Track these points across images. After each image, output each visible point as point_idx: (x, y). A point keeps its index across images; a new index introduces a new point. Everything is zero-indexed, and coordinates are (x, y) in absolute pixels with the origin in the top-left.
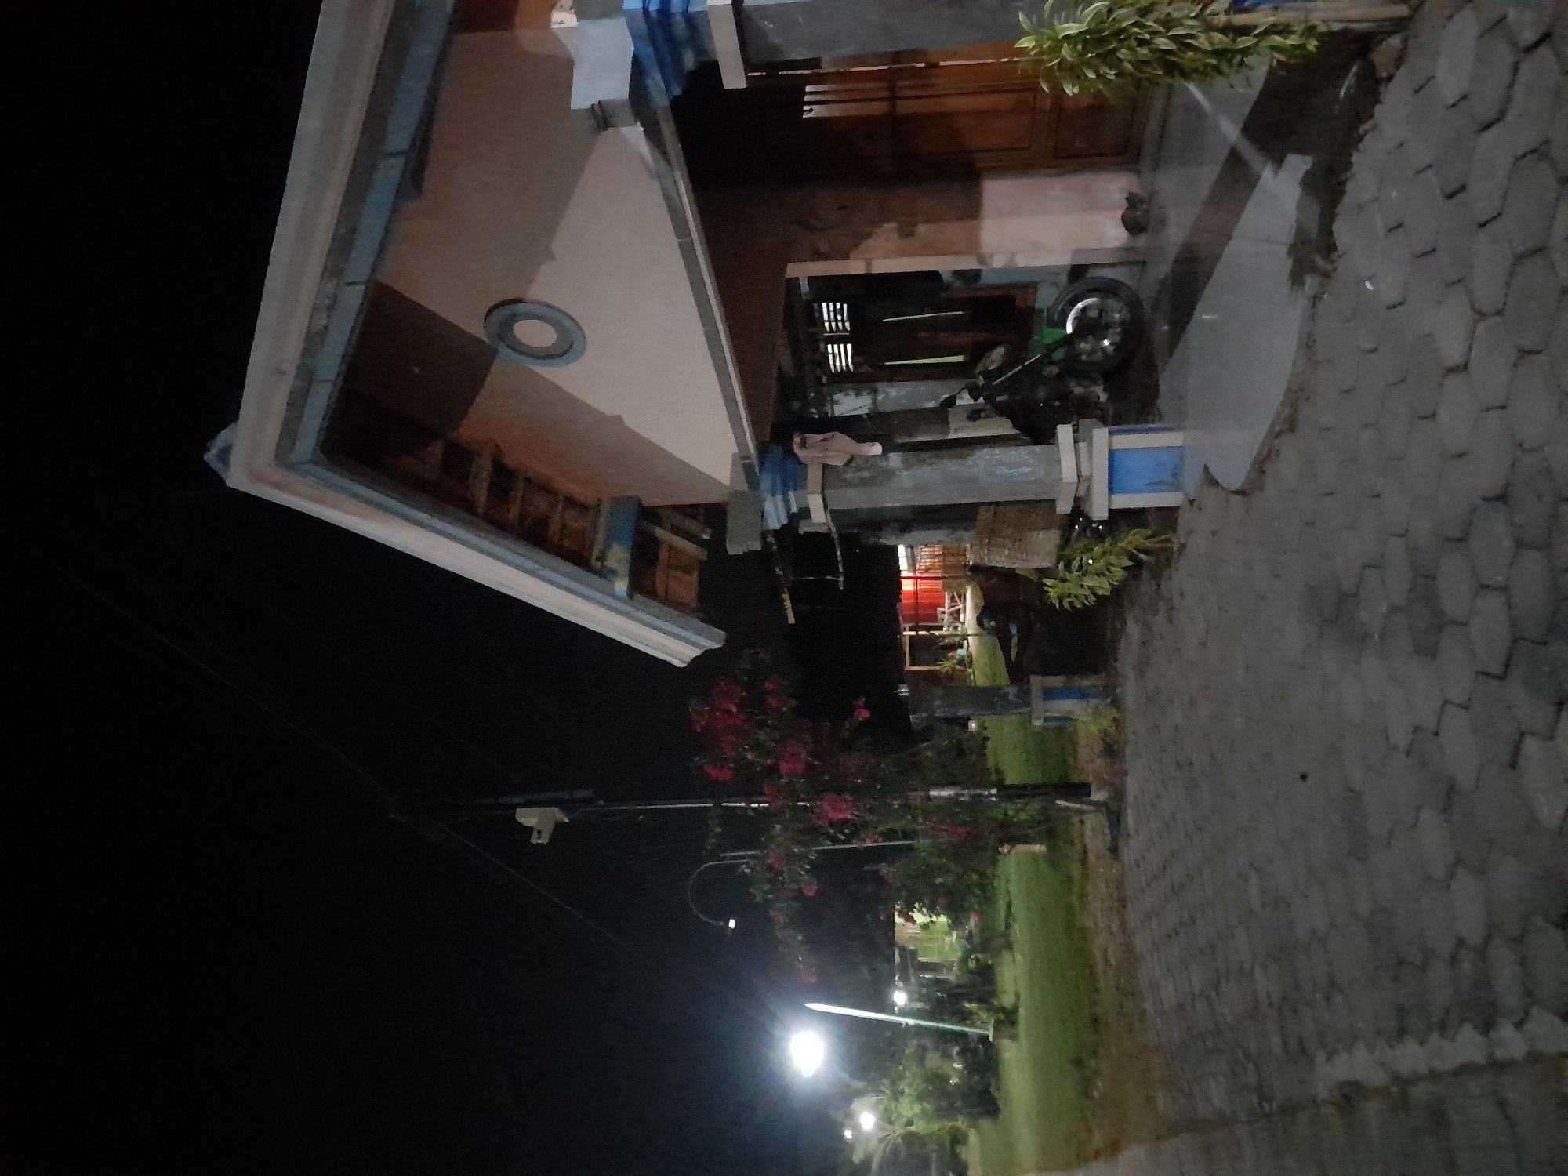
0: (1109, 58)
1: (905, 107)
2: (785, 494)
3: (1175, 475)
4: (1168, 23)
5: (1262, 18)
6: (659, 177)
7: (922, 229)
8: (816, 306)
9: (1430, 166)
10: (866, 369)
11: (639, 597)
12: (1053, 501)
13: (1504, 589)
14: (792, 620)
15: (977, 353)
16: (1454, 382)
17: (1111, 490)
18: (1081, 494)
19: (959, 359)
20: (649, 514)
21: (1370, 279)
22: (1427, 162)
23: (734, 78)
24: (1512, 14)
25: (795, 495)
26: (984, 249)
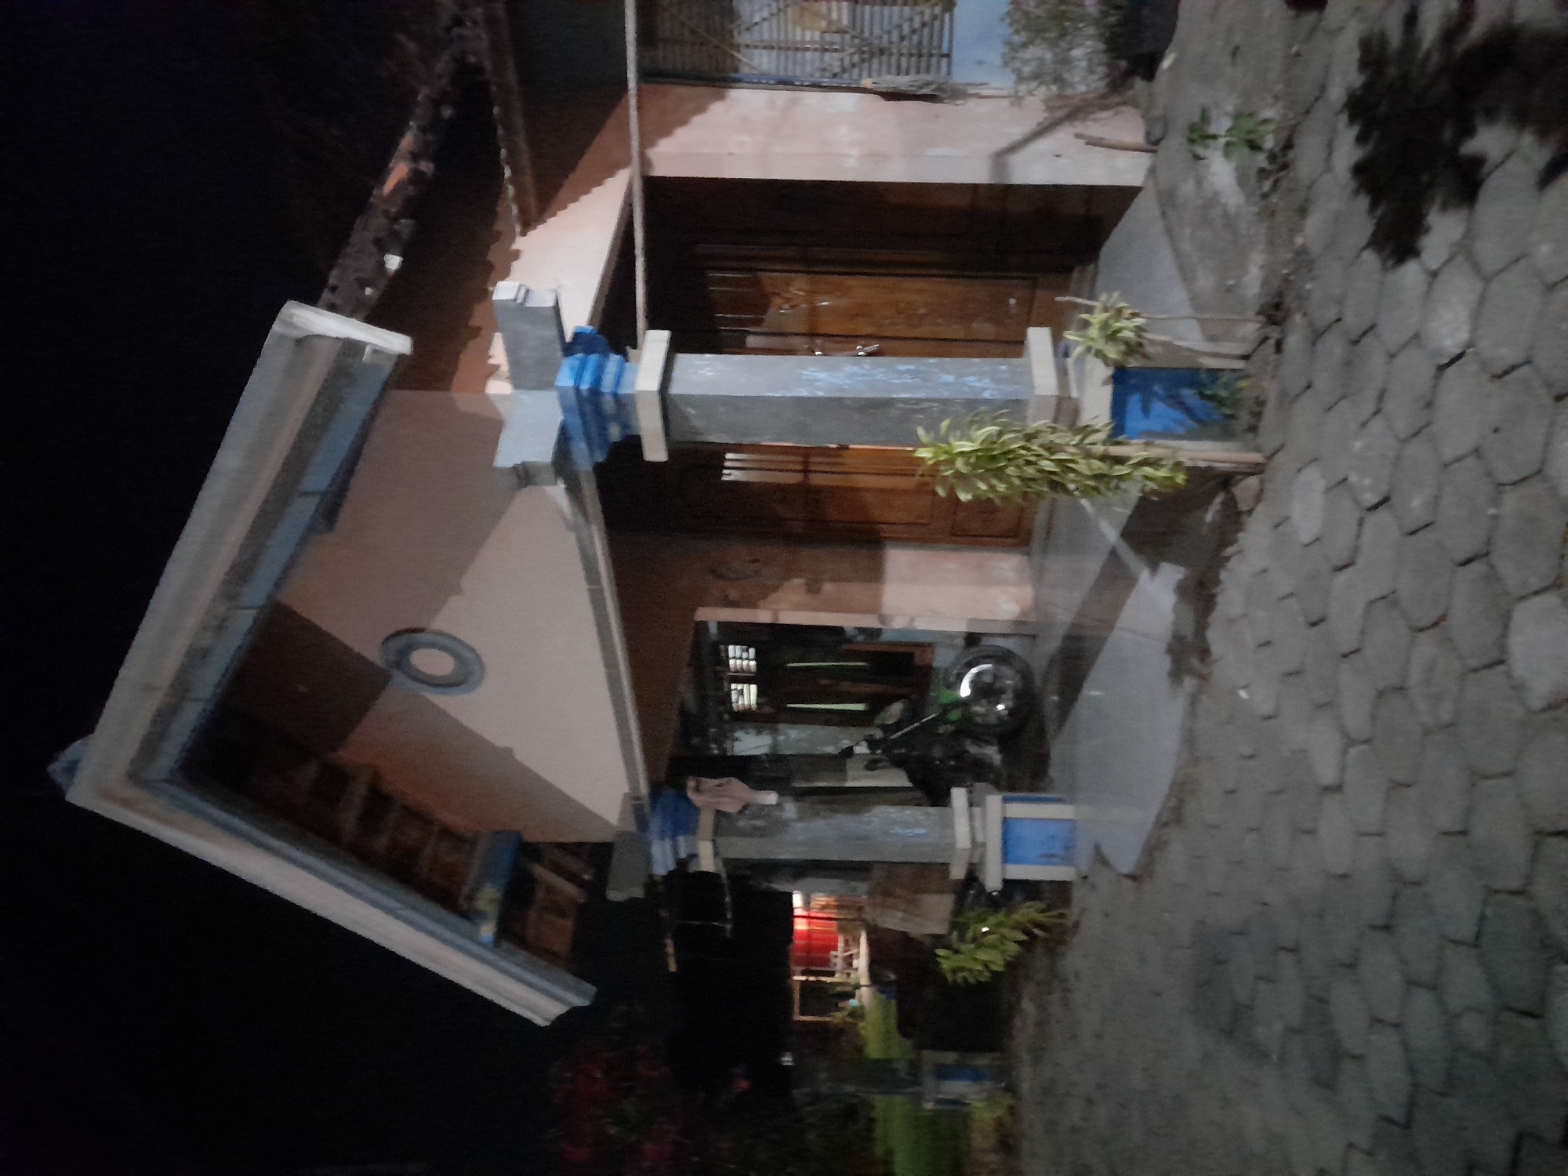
0: (999, 473)
1: (816, 480)
2: (674, 837)
3: (1067, 848)
4: (1051, 448)
5: (1135, 450)
6: (574, 528)
7: (828, 587)
8: (722, 647)
9: (1291, 595)
10: (769, 710)
11: (506, 945)
12: (945, 867)
13: (1397, 1026)
14: (673, 967)
15: (878, 703)
16: (1331, 802)
17: (1005, 859)
18: (975, 860)
19: (860, 707)
20: (529, 851)
21: (1244, 687)
22: (1289, 590)
23: (655, 451)
24: (1354, 478)
25: (686, 841)
26: (886, 611)
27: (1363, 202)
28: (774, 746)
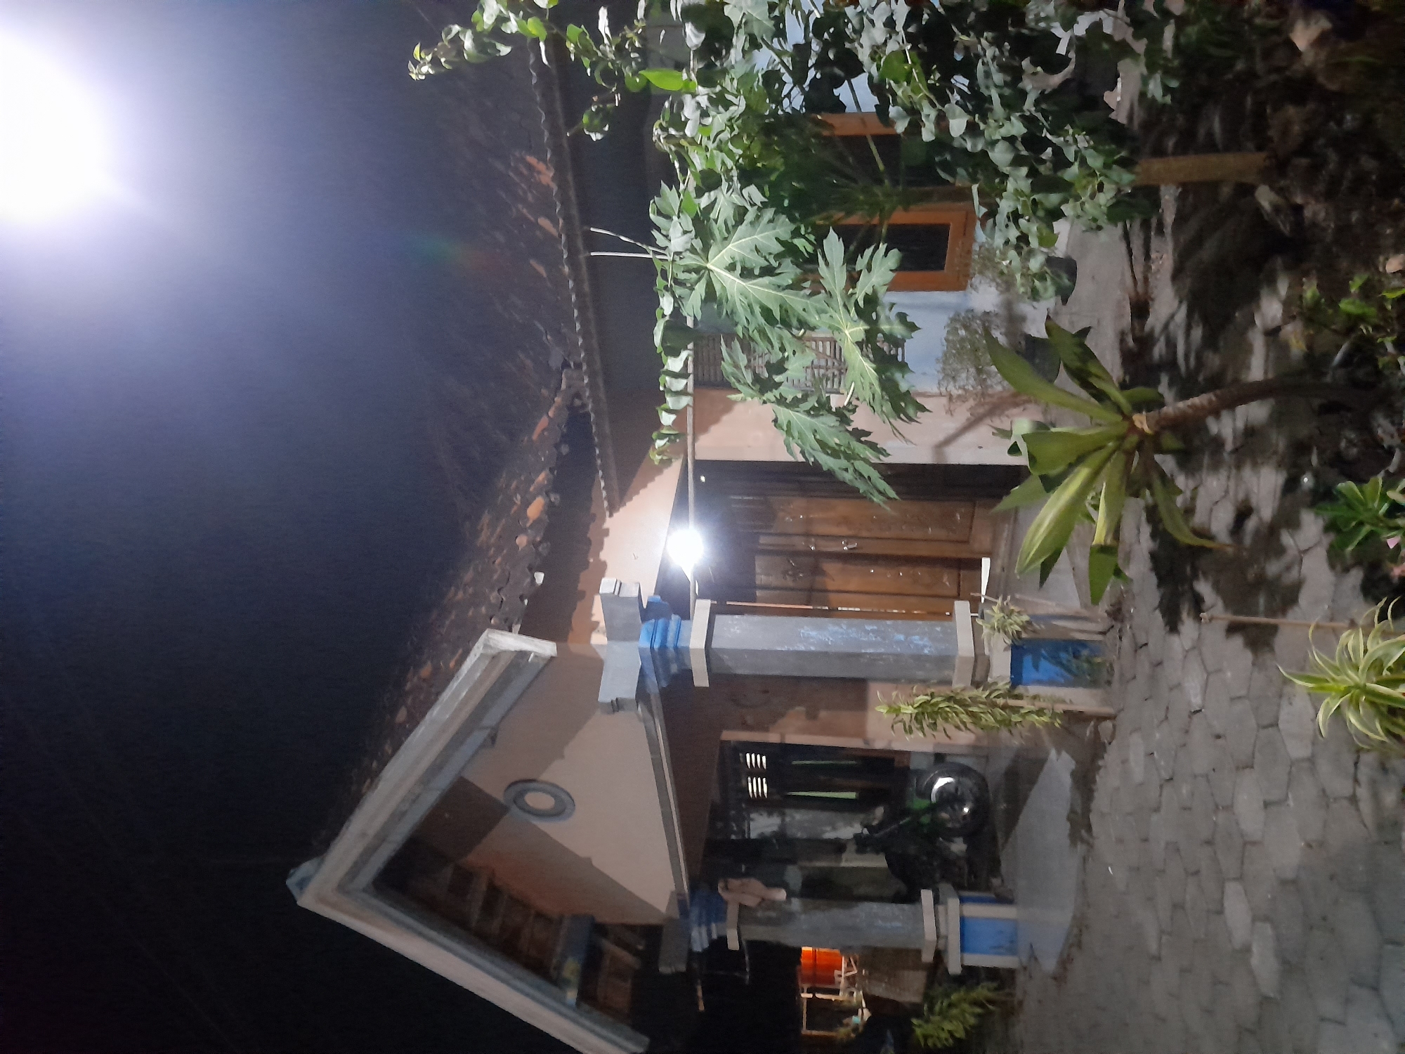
2: (708, 924)
3: (1012, 942)
7: (823, 714)
8: (741, 755)
9: (1131, 814)
10: (777, 797)
11: (586, 1007)
12: (918, 952)
14: (702, 1008)
16: (1156, 967)
17: (963, 949)
18: (941, 947)
19: (852, 795)
20: (600, 929)
21: (1111, 866)
22: (1130, 810)
23: (701, 679)
25: (716, 926)
26: (870, 735)
27: (1153, 580)
28: (783, 826)
